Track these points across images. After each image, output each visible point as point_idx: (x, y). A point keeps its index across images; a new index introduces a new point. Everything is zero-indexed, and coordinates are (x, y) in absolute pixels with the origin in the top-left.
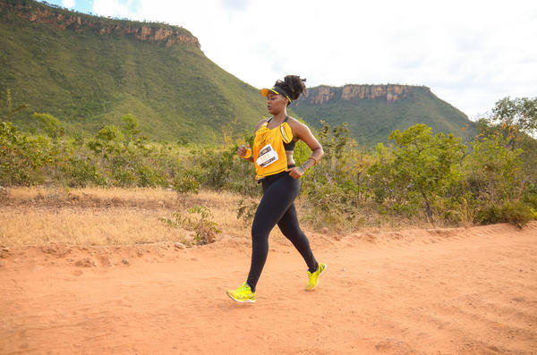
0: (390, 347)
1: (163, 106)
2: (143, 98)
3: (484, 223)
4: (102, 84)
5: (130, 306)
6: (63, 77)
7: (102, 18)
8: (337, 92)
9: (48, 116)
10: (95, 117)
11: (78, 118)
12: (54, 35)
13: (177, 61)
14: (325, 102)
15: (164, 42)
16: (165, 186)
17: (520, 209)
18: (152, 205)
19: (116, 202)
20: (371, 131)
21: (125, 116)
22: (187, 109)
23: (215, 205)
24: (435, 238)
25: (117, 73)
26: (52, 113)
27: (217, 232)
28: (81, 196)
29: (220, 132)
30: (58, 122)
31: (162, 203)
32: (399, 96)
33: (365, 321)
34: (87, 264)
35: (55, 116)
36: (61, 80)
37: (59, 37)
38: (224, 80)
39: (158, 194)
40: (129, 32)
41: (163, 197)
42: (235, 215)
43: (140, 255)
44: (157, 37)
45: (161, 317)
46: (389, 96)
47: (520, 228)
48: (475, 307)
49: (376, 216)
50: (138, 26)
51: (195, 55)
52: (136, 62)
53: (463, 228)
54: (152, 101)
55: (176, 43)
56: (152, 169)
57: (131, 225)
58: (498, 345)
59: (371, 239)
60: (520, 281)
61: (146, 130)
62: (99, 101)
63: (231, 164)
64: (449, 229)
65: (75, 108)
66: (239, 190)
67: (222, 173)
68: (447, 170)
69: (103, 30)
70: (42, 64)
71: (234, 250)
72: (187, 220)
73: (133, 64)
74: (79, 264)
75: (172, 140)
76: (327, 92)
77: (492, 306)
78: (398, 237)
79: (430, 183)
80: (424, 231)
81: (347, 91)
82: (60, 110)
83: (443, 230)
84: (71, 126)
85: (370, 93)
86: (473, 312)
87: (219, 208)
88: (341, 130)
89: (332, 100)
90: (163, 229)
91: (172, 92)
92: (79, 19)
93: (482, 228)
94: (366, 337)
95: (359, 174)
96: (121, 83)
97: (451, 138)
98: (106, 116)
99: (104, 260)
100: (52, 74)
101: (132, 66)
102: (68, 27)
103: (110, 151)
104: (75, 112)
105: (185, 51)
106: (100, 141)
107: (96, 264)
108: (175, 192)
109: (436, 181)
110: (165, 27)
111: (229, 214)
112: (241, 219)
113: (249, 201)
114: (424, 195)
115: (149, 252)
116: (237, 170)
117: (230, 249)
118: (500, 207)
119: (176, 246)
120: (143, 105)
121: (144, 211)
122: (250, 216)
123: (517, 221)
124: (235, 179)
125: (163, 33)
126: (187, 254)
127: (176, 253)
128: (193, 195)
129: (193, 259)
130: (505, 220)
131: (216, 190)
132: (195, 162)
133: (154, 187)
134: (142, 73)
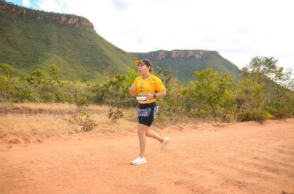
0: (183, 183)
1: (73, 60)
2: (62, 56)
3: (243, 121)
4: (38, 48)
5: (38, 164)
6: (16, 43)
7: (38, 11)
8: (168, 54)
9: (6, 65)
10: (34, 66)
11: (25, 67)
12: (10, 19)
13: (81, 36)
14: (162, 59)
15: (74, 25)
16: (70, 102)
17: (262, 114)
18: (61, 112)
19: (41, 111)
20: (187, 75)
21: (51, 66)
23: (98, 112)
24: (216, 129)
25: (47, 42)
26: (8, 63)
27: (95, 125)
28: (20, 108)
29: (102, 73)
30: (12, 68)
31: (67, 111)
32: (202, 56)
33: (171, 170)
34: (16, 142)
35: (10, 65)
36: (14, 45)
37: (13, 21)
38: (107, 47)
39: (66, 106)
40: (54, 19)
41: (68, 108)
42: (108, 117)
43: (48, 137)
44: (69, 22)
45: (54, 169)
46: (197, 56)
47: (261, 123)
48: (233, 163)
49: (187, 118)
50: (59, 16)
51: (91, 33)
52: (58, 36)
53: (232, 123)
54: (67, 57)
57: (48, 123)
58: (241, 180)
59: (181, 129)
60: (258, 149)
61: (63, 74)
62: (37, 57)
63: (108, 91)
64: (224, 124)
65: (23, 61)
66: (112, 104)
67: (103, 95)
68: (223, 93)
69: (39, 17)
70: (3, 36)
71: (102, 134)
72: (80, 120)
73: (56, 37)
74: (11, 142)
75: (78, 79)
76: (163, 54)
77: (242, 161)
78: (196, 128)
79: (215, 99)
80: (210, 125)
81: (174, 53)
82: (14, 62)
83: (221, 124)
84: (20, 71)
85: (187, 54)
86: (232, 165)
87: (99, 114)
88: (168, 72)
89: (166, 58)
90: (66, 125)
91: (78, 53)
92: (25, 11)
93: (242, 123)
94: (170, 178)
95: (178, 96)
96: (49, 47)
97: (226, 75)
98: (41, 66)
99: (26, 140)
100: (9, 41)
101: (55, 38)
102: (18, 16)
103: (39, 83)
104: (23, 63)
105: (85, 30)
106: (33, 77)
107: (22, 142)
108: (75, 106)
109: (218, 98)
110: (74, 17)
111: (104, 117)
112: (110, 119)
113: (115, 110)
114: (212, 106)
115: (53, 135)
116: (111, 94)
117: (100, 134)
118: (251, 113)
119: (70, 132)
120: (62, 60)
121: (57, 116)
122: (115, 117)
123: (260, 120)
124: (109, 98)
125: (73, 20)
126: (76, 136)
127: (69, 136)
128: (86, 107)
129: (79, 139)
130: (254, 120)
131: (99, 105)
132: (89, 90)
133: (64, 103)
134: (61, 42)
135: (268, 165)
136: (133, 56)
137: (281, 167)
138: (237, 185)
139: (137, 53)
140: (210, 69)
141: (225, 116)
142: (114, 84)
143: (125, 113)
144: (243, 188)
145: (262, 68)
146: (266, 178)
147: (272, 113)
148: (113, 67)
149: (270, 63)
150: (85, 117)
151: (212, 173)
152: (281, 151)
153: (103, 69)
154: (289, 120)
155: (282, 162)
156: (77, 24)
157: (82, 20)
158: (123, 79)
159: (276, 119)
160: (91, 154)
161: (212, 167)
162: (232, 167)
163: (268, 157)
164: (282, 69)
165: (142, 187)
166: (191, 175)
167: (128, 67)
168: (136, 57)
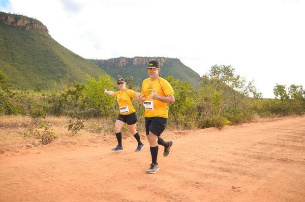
2: (10, 62)
3: (203, 127)
8: (130, 61)
13: (33, 40)
14: (123, 66)
15: (24, 28)
16: (24, 114)
17: (220, 120)
18: (14, 126)
22: (40, 69)
23: (55, 124)
24: (178, 136)
27: (55, 138)
29: (59, 81)
31: (21, 124)
38: (64, 53)
39: (19, 119)
41: (22, 121)
42: (67, 128)
47: (220, 129)
50: (5, 15)
51: (45, 37)
52: (4, 38)
53: (193, 130)
54: (16, 64)
55: (32, 29)
56: (15, 104)
61: (12, 82)
63: (66, 101)
64: (185, 131)
66: (71, 115)
67: (61, 106)
68: (184, 101)
71: (64, 147)
72: (36, 133)
73: (2, 40)
75: (30, 88)
76: (124, 61)
79: (176, 107)
80: (172, 133)
81: (135, 60)
83: (182, 131)
87: (58, 126)
88: (129, 80)
89: (127, 65)
90: (21, 139)
93: (202, 130)
95: (140, 105)
97: (186, 83)
108: (30, 118)
109: (179, 106)
110: (25, 18)
111: (64, 129)
112: (71, 131)
113: (75, 121)
114: (174, 114)
115: (8, 150)
116: (70, 104)
117: (62, 146)
118: (211, 119)
119: (27, 146)
120: (10, 66)
121: (9, 129)
122: (76, 129)
123: (218, 126)
124: (68, 109)
125: (23, 22)
126: (35, 150)
127: (27, 150)
128: (42, 119)
129: (38, 153)
130: (214, 126)
131: (57, 116)
132: (44, 100)
133: (16, 115)
134: (8, 46)
135: (223, 166)
136: (92, 63)
137: (234, 167)
138: (195, 185)
139: (97, 60)
140: (171, 77)
141: (186, 124)
142: (74, 93)
143: (86, 123)
144: (200, 187)
145: (220, 76)
146: (220, 178)
147: (229, 119)
148: (70, 75)
149: (228, 71)
150: (43, 129)
151: (173, 177)
152: (235, 154)
153: (59, 77)
154: (244, 125)
155: (235, 163)
156: (28, 27)
157: (35, 23)
158: (82, 89)
159: (233, 124)
160: (53, 167)
161: (173, 172)
162: (191, 171)
163: (224, 160)
164: (238, 77)
165: (107, 193)
166: (154, 180)
167: (87, 75)
168: (95, 64)
